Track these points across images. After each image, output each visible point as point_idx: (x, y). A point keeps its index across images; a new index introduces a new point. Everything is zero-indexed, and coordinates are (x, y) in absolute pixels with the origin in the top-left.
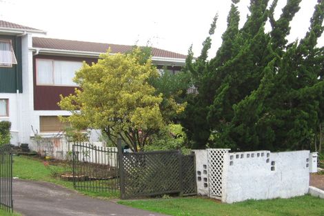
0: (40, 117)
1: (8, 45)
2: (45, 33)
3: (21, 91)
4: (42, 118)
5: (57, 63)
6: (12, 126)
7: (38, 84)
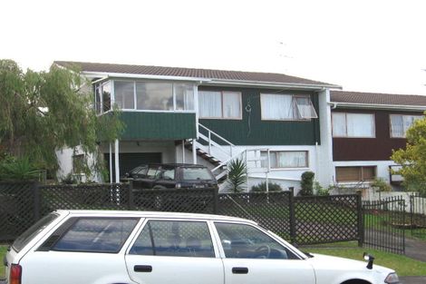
0: (336, 167)
1: (306, 100)
2: (341, 88)
3: (319, 144)
4: (338, 168)
5: (350, 116)
6: (315, 176)
7: (334, 136)
